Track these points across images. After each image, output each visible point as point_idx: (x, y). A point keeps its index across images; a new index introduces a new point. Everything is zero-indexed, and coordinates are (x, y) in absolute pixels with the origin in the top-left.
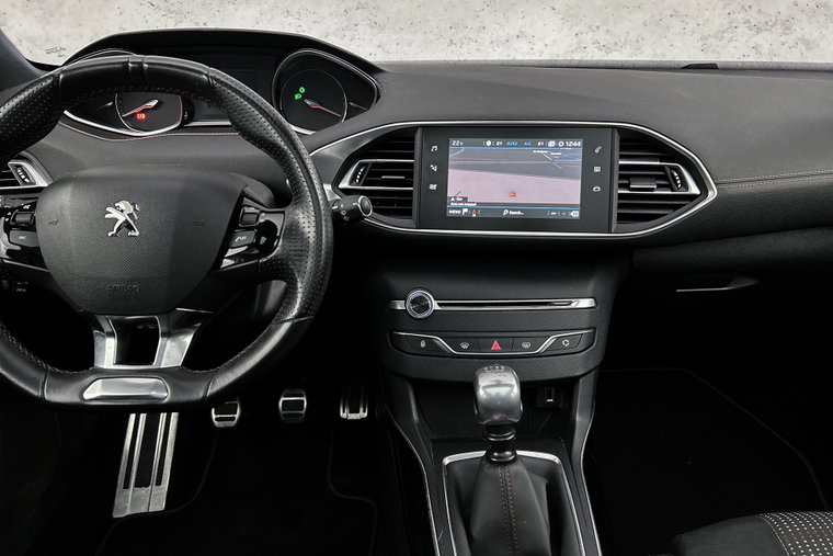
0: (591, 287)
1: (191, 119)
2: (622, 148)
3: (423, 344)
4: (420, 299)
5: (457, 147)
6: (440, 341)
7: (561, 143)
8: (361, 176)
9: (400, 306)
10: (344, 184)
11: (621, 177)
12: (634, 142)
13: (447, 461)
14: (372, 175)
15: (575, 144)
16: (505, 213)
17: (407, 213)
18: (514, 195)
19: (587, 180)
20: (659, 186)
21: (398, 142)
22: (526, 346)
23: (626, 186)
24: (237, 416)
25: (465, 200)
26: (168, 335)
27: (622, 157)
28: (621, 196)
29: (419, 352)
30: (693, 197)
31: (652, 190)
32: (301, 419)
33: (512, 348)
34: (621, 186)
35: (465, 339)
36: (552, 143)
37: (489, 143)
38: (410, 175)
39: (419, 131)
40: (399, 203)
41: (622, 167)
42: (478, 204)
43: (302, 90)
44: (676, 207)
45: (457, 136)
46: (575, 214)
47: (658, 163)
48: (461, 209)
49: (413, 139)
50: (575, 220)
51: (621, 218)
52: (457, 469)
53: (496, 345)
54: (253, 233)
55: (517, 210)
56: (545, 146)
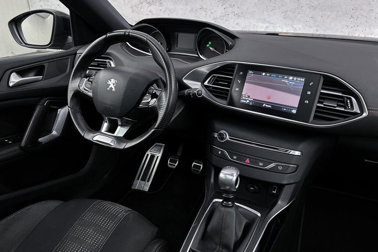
1: (170, 51)
2: (323, 85)
3: (220, 153)
5: (251, 74)
6: (227, 154)
7: (295, 78)
8: (212, 81)
9: (216, 135)
10: (206, 83)
11: (320, 98)
12: (330, 82)
13: (214, 200)
14: (216, 81)
15: (302, 80)
16: (264, 105)
17: (225, 98)
18: (269, 98)
19: (303, 97)
20: (338, 106)
21: (227, 69)
22: (261, 164)
23: (322, 103)
24: (176, 165)
25: (249, 97)
26: (121, 126)
27: (323, 89)
28: (318, 107)
29: (217, 155)
30: (355, 114)
31: (335, 107)
32: (199, 173)
33: (254, 163)
34: (319, 102)
35: (236, 155)
36: (291, 78)
37: (264, 74)
38: (230, 83)
39: (237, 65)
41: (322, 93)
42: (254, 100)
43: (210, 43)
44: (345, 117)
45: (252, 70)
46: (294, 111)
47: (341, 94)
48: (246, 100)
49: (234, 68)
50: (294, 114)
51: (316, 117)
53: (248, 161)
55: (269, 105)
56: (288, 79)
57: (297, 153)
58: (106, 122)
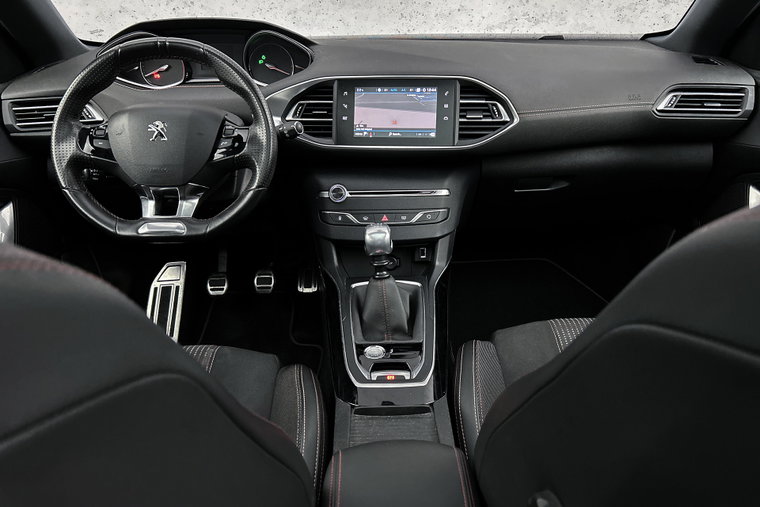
0: (447, 183)
1: (190, 78)
2: (461, 93)
3: (340, 218)
4: (339, 190)
5: (360, 94)
6: (350, 217)
7: (424, 90)
8: (300, 112)
9: (326, 194)
10: (289, 117)
11: (461, 111)
12: (470, 88)
13: (354, 286)
14: (307, 112)
15: (433, 90)
16: (390, 134)
17: (329, 136)
18: (396, 123)
19: (440, 113)
20: (485, 117)
21: (322, 90)
22: (404, 218)
23: (464, 117)
24: (225, 287)
25: (365, 126)
26: (183, 199)
27: (462, 98)
28: (461, 123)
29: (337, 223)
30: (505, 123)
31: (480, 118)
32: (270, 290)
33: (397, 219)
34: (461, 117)
35: (365, 214)
36: (418, 90)
37: (379, 90)
38: (330, 111)
39: (336, 83)
40: (325, 129)
41: (462, 105)
42: (373, 129)
43: (264, 57)
44: (494, 129)
45: (359, 86)
46: (433, 135)
47: (484, 102)
48: (362, 132)
49: (332, 88)
50: (433, 138)
51: (461, 137)
52: (359, 290)
53: (384, 218)
54: (231, 140)
55: (397, 132)
56: (414, 92)
57: (445, 192)
58: (151, 199)
